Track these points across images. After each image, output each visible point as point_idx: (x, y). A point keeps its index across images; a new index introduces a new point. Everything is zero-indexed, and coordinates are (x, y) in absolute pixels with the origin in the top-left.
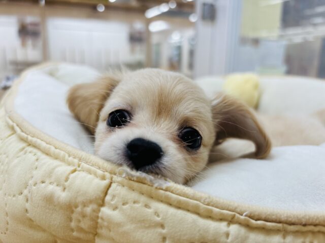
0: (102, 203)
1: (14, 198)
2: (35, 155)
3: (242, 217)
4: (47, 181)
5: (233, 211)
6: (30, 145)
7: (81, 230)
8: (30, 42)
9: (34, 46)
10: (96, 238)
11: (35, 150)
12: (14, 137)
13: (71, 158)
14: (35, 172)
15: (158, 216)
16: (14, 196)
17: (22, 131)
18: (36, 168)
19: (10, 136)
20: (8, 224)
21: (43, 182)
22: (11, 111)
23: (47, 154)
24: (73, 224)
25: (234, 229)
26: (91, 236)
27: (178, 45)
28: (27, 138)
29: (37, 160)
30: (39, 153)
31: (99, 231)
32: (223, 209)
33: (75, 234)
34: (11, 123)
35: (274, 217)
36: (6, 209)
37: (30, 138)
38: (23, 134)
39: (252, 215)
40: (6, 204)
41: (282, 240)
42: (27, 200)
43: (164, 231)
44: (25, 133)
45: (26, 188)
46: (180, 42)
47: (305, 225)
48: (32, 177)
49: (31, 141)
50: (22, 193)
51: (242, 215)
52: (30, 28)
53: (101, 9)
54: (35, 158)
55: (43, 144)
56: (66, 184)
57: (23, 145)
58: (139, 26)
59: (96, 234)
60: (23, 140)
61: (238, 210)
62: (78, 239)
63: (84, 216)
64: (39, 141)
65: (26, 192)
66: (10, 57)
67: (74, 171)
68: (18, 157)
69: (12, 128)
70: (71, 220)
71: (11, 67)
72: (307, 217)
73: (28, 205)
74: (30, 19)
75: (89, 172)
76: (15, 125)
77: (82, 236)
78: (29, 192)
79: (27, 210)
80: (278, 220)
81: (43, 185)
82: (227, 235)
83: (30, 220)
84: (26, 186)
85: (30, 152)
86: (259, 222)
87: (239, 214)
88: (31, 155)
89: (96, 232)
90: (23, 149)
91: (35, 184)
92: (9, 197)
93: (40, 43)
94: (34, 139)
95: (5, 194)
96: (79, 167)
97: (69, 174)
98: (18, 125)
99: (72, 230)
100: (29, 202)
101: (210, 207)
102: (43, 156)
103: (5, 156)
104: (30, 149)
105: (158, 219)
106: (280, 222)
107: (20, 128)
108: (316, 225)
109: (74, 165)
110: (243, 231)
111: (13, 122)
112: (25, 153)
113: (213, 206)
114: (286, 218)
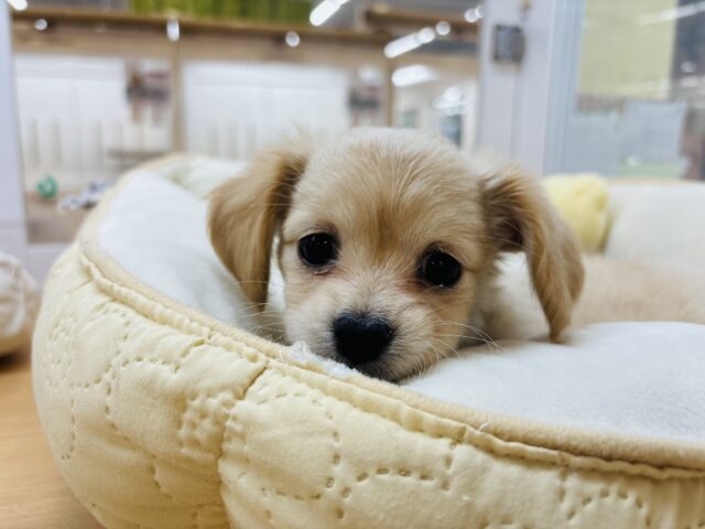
0: (241, 395)
1: (86, 390)
2: (124, 315)
3: (478, 433)
4: (146, 359)
5: (462, 421)
6: (114, 300)
7: (195, 443)
8: (148, 112)
9: (157, 120)
10: (220, 462)
11: (123, 308)
12: (89, 288)
13: (194, 325)
14: (122, 345)
15: (331, 418)
16: (87, 386)
17: (104, 276)
18: (126, 338)
19: (83, 285)
20: (74, 437)
21: (139, 360)
22: (87, 242)
23: (147, 315)
24: (183, 432)
25: (462, 452)
26: (211, 457)
27: (456, 112)
28: (112, 287)
29: (128, 324)
30: (131, 313)
31: (226, 446)
32: (444, 417)
33: (185, 451)
34: (86, 262)
35: (541, 436)
36: (73, 410)
37: (116, 287)
38: (104, 281)
39: (499, 430)
40: (73, 402)
41: (558, 482)
42: (109, 391)
43: (337, 445)
44: (109, 279)
45: (107, 371)
46: (460, 107)
47: (609, 459)
48: (119, 352)
49: (119, 293)
50: (100, 381)
51: (477, 428)
52: (149, 83)
53: (293, 41)
54: (122, 321)
55: (141, 300)
56: (184, 360)
57: (102, 299)
58: (370, 74)
59: (221, 454)
60: (103, 291)
61: (472, 419)
62: (189, 461)
63: (203, 416)
64: (133, 294)
65: (107, 377)
66: (109, 141)
67: (201, 343)
68: (92, 320)
69: (87, 272)
70: (179, 425)
71: (110, 162)
72: (613, 443)
73: (109, 400)
74: (149, 65)
75: (228, 348)
76: (92, 266)
77: (196, 454)
78: (114, 377)
79: (107, 409)
80: (550, 443)
81: (139, 363)
82: (448, 461)
83: (113, 426)
84: (108, 367)
85: (115, 311)
86: (513, 445)
87: (472, 426)
88: (117, 316)
89: (221, 449)
90: (103, 305)
91: (126, 363)
92: (79, 389)
93: (168, 114)
94: (124, 290)
95: (72, 385)
96: (209, 338)
97: (191, 346)
98: (97, 266)
99: (181, 444)
100: (112, 395)
101: (418, 411)
102: (139, 318)
103: (71, 319)
104: (115, 306)
105: (331, 423)
106: (555, 448)
107: (100, 271)
108: (634, 462)
109: (200, 335)
110: (481, 457)
111: (90, 260)
112: (107, 312)
113: (424, 410)
114: (565, 440)
